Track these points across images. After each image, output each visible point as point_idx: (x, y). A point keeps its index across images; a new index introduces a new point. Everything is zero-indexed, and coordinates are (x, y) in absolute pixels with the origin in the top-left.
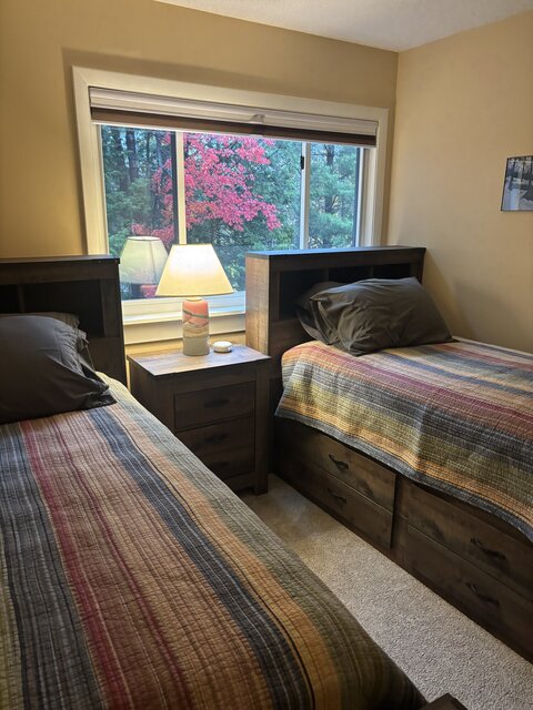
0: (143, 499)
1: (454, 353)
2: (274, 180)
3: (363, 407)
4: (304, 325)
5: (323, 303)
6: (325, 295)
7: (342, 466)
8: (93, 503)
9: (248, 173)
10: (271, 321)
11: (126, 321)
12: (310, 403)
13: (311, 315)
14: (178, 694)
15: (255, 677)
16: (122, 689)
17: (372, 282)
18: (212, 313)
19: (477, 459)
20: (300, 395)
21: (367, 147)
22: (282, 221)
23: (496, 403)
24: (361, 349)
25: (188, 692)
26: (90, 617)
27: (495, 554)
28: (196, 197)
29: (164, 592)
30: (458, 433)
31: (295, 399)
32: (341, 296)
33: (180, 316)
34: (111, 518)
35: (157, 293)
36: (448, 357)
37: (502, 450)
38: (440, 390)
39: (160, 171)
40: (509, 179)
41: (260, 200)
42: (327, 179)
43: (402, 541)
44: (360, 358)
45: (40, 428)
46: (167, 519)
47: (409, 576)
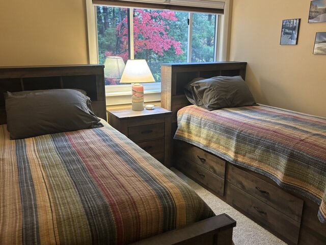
0: (117, 156)
1: (255, 110)
2: (180, 28)
3: (212, 133)
4: (188, 98)
5: (196, 87)
6: (197, 83)
7: (203, 160)
8: (98, 157)
9: (166, 25)
10: (173, 95)
11: (107, 94)
12: (189, 132)
13: (191, 93)
14: (131, 202)
15: (157, 200)
16: (113, 201)
17: (220, 78)
18: (145, 92)
19: (258, 152)
20: (185, 129)
21: (220, 14)
22: (184, 50)
23: (267, 128)
24: (213, 107)
25: (134, 202)
26: (101, 185)
27: (265, 192)
28: (139, 38)
29: (126, 180)
30: (251, 141)
31: (182, 131)
32: (204, 84)
33: (131, 93)
34: (105, 161)
35: (121, 82)
36: (252, 111)
37: (268, 147)
38: (244, 123)
39: (120, 24)
40: (283, 30)
41: (172, 39)
42: (208, 28)
43: (228, 192)
44: (212, 112)
45: (73, 134)
46: (127, 162)
47: (231, 207)
